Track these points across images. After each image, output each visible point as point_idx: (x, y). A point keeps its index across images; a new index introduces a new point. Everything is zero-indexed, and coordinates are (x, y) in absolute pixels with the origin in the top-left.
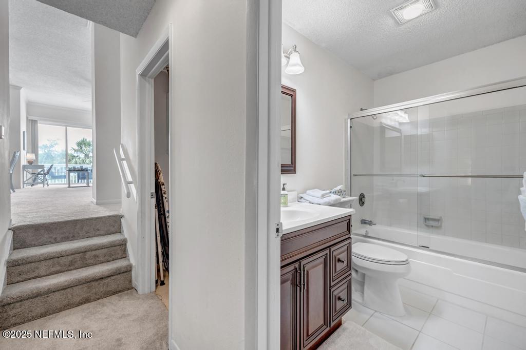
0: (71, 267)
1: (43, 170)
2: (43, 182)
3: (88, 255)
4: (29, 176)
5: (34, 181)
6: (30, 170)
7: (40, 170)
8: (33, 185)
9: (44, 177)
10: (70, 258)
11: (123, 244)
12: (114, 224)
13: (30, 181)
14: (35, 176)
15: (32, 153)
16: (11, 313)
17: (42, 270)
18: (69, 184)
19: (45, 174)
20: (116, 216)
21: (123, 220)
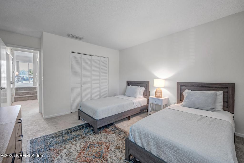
0: (26, 95)
1: (21, 78)
2: (21, 81)
3: (29, 93)
4: (17, 79)
5: (18, 81)
6: (17, 78)
7: (20, 78)
8: (18, 82)
9: (21, 80)
10: (25, 93)
11: (36, 92)
12: (35, 88)
13: (17, 81)
14: (19, 79)
15: (17, 72)
16: (16, 99)
17: (21, 94)
18: (29, 82)
19: (22, 79)
20: (35, 87)
21: (37, 88)
